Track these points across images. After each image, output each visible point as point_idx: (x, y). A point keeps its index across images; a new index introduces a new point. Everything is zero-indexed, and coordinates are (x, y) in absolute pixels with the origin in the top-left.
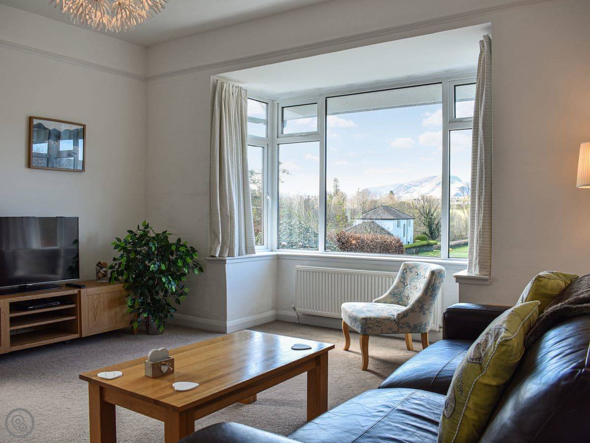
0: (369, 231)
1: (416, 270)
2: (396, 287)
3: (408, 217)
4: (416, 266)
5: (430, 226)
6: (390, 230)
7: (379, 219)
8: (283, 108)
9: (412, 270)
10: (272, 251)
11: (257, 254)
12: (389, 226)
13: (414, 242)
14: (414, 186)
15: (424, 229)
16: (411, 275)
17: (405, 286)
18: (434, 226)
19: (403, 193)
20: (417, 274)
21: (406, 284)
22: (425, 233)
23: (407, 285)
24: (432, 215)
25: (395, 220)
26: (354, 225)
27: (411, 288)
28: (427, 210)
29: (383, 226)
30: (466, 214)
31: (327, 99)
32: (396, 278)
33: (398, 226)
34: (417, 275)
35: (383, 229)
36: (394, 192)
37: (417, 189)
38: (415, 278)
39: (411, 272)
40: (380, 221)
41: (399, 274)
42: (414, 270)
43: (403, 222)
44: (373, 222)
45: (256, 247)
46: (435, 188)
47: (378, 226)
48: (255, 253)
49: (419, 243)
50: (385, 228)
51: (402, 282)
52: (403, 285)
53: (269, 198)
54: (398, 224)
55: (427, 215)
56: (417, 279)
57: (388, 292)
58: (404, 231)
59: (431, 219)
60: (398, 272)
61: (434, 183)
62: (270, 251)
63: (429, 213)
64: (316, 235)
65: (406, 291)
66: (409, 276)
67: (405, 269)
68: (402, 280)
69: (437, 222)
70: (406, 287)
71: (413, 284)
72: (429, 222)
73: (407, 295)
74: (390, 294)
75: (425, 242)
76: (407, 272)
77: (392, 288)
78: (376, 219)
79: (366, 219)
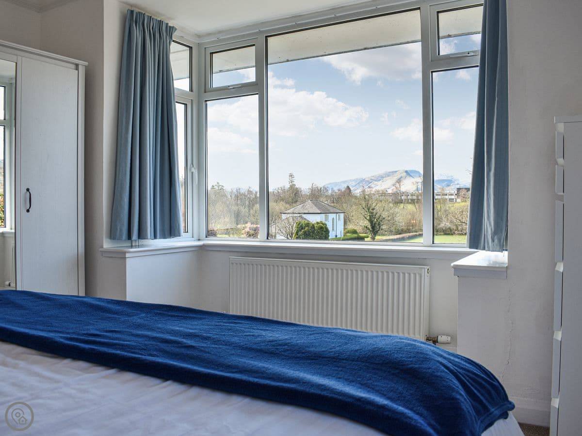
58: (333, 225)
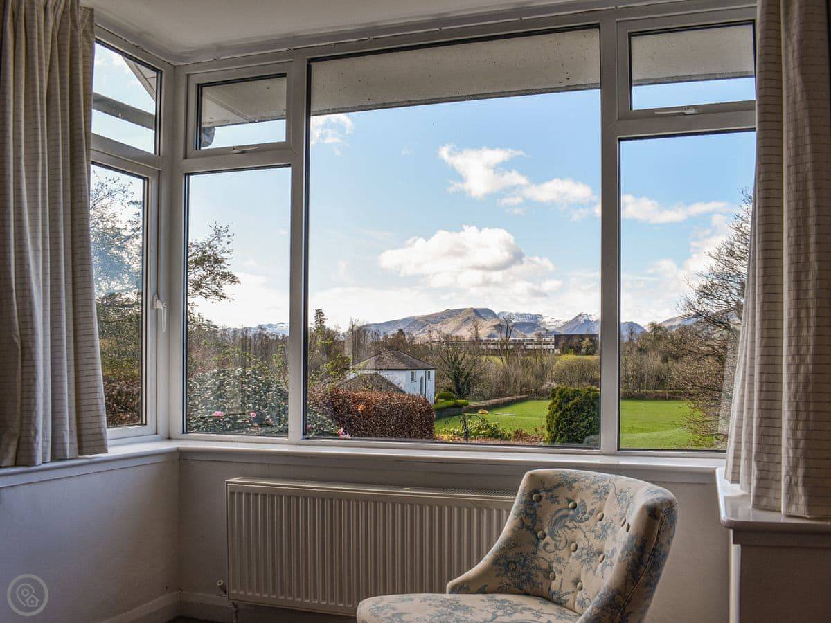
0: (370, 387)
1: (570, 496)
2: (510, 544)
3: (427, 366)
4: (568, 483)
5: (456, 380)
6: (402, 386)
7: (384, 370)
8: (200, 87)
9: (556, 492)
10: (169, 438)
11: (113, 451)
12: (400, 379)
13: (435, 403)
14: (432, 323)
15: (448, 383)
16: (556, 507)
17: (538, 539)
18: (463, 379)
19: (417, 332)
20: (571, 505)
21: (539, 534)
22: (449, 389)
23: (545, 536)
24: (459, 364)
25: (407, 372)
26: (348, 378)
27: (556, 546)
28: (453, 356)
29: (391, 380)
30: (505, 362)
31: (313, 64)
32: (509, 511)
33: (412, 380)
34: (574, 508)
35: (391, 384)
36: (404, 331)
37: (438, 327)
38: (566, 516)
39: (554, 499)
40: (387, 373)
41: (517, 501)
42: (563, 493)
43: (420, 374)
44: (376, 374)
45: (110, 433)
46: (462, 325)
47: (384, 380)
48: (106, 452)
49: (444, 403)
50: (395, 383)
51: (528, 528)
52: (533, 538)
53: (159, 305)
54: (412, 376)
55: (453, 363)
56: (573, 519)
57: (488, 558)
59: (458, 369)
60: (516, 494)
61: (461, 319)
62: (162, 439)
63: (455, 360)
64: (284, 396)
65: (541, 553)
66: (549, 510)
67: (536, 491)
68: (528, 522)
69: (466, 374)
70: (542, 543)
71: (563, 534)
72: (455, 373)
73: (545, 565)
74: (496, 561)
75: (451, 402)
76: (540, 498)
77: (497, 544)
78: (381, 370)
79: (366, 369)
